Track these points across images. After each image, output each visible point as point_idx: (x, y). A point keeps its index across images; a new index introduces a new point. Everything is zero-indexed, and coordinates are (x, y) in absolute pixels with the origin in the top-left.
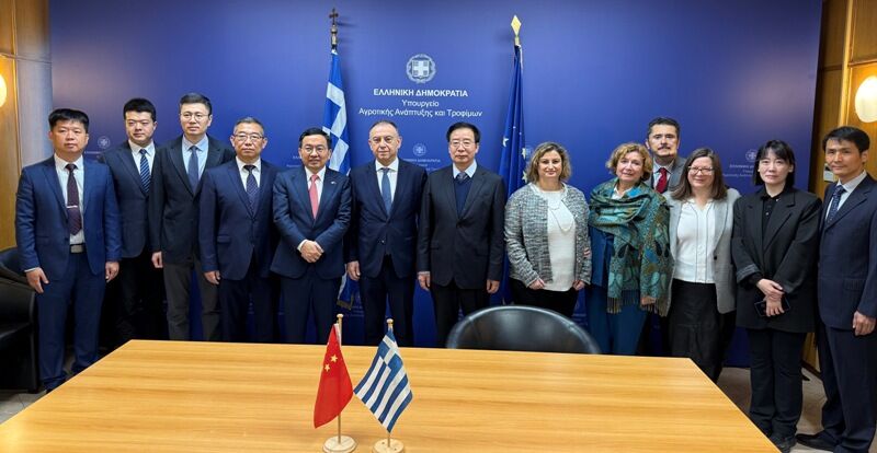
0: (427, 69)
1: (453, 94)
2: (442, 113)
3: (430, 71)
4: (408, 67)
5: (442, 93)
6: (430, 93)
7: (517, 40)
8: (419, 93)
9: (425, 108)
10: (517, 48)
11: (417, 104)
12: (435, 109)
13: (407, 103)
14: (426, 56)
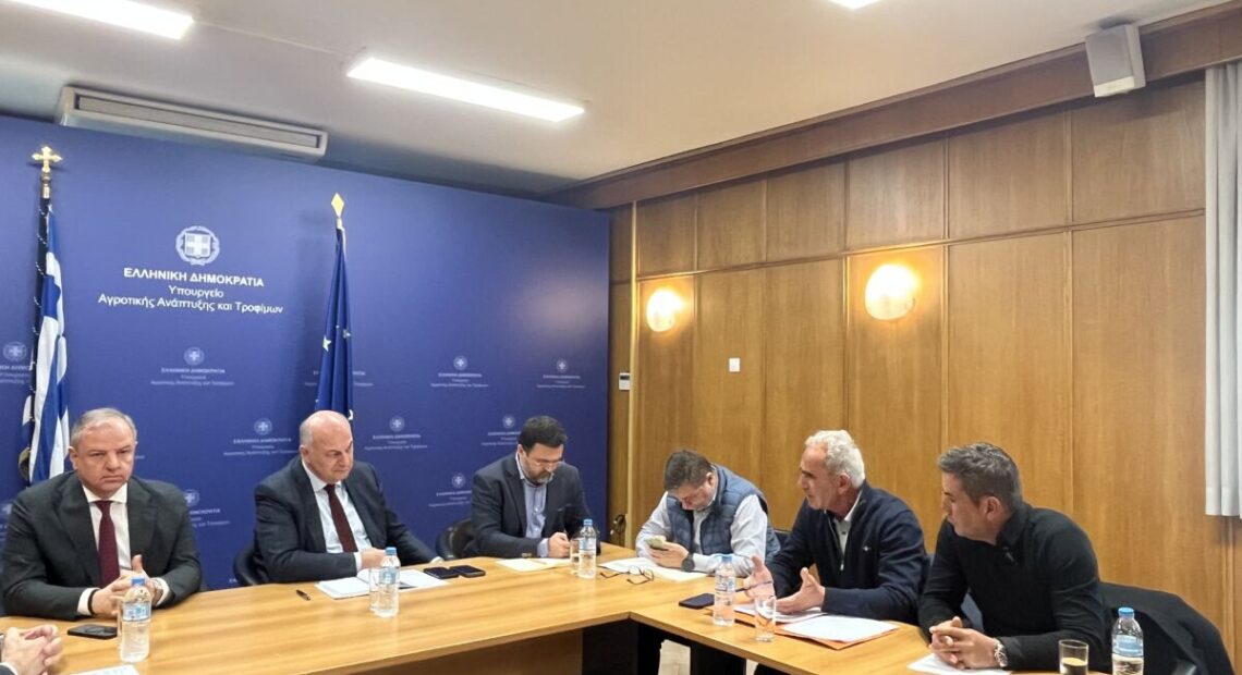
0: (207, 246)
1: (243, 281)
2: (229, 307)
3: (212, 250)
4: (179, 242)
5: (228, 280)
6: (211, 279)
7: (339, 221)
8: (194, 278)
9: (203, 299)
10: (339, 231)
11: (191, 292)
12: (218, 300)
13: (176, 291)
14: (205, 230)
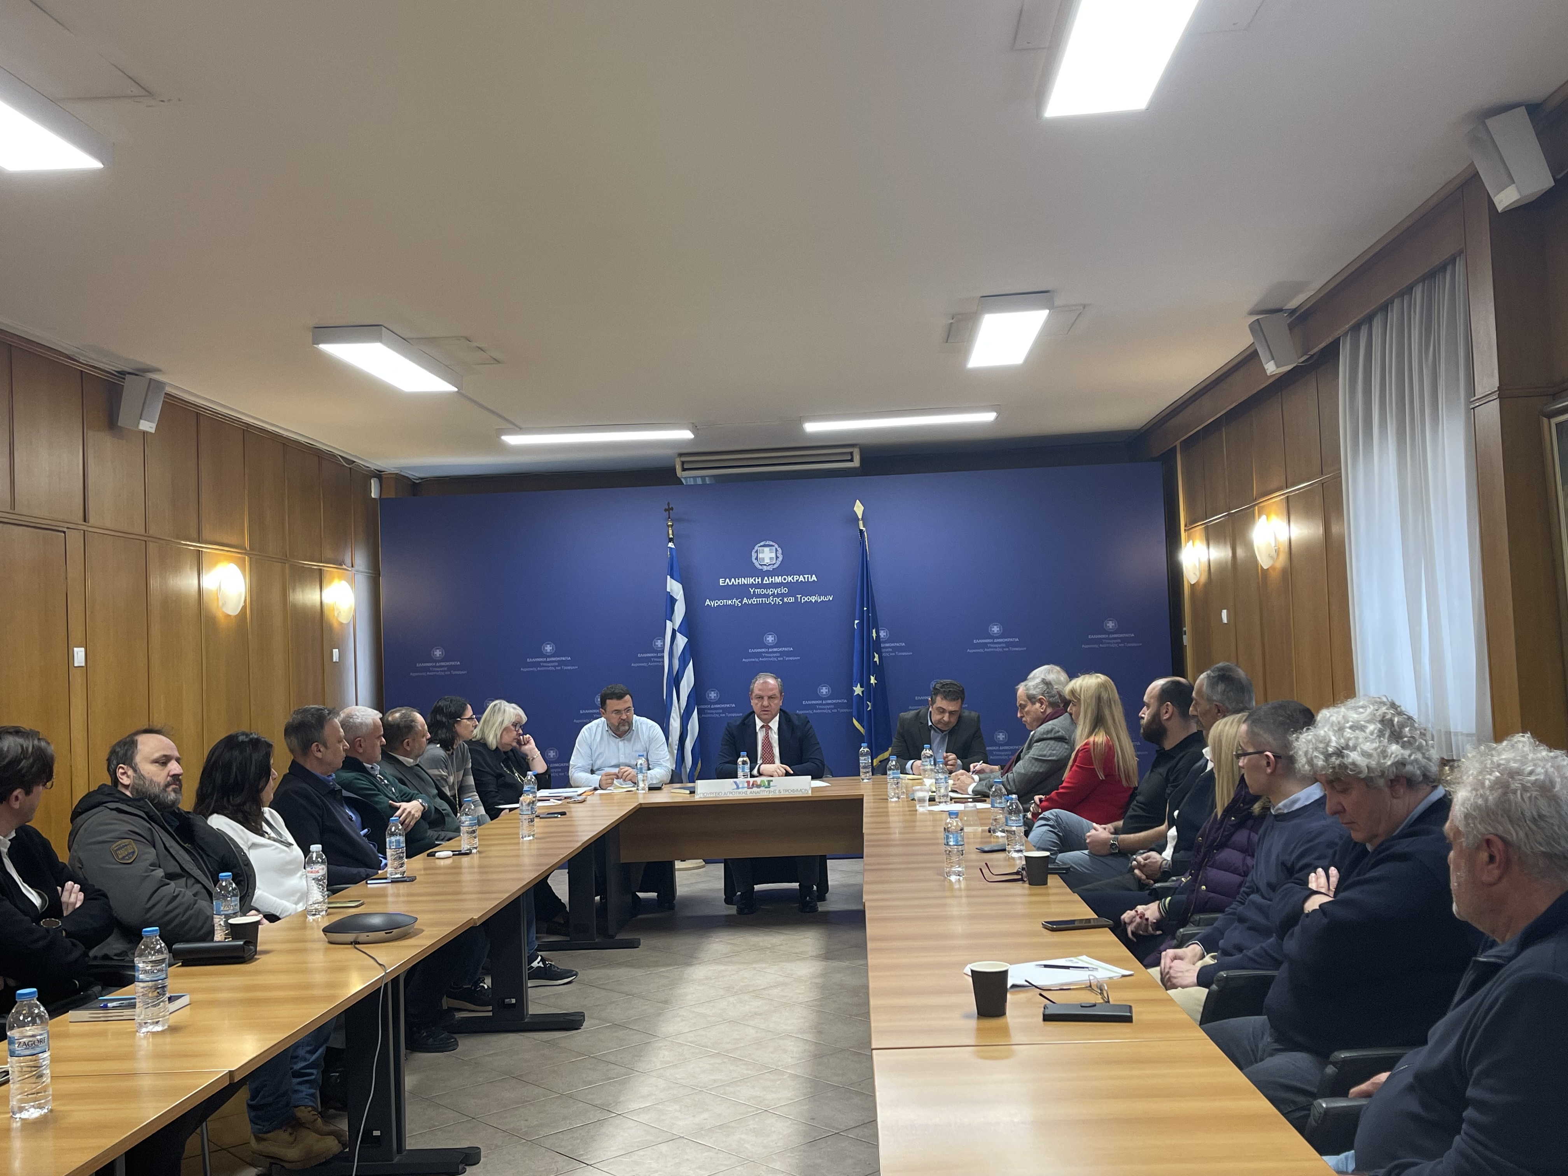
0: (773, 555)
1: (801, 578)
2: (792, 600)
3: (777, 557)
4: (754, 555)
5: (790, 579)
6: (778, 580)
7: (861, 523)
8: (766, 581)
9: (774, 595)
10: (861, 531)
11: (765, 591)
12: (783, 595)
13: (754, 591)
14: (771, 543)
